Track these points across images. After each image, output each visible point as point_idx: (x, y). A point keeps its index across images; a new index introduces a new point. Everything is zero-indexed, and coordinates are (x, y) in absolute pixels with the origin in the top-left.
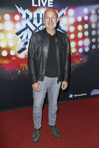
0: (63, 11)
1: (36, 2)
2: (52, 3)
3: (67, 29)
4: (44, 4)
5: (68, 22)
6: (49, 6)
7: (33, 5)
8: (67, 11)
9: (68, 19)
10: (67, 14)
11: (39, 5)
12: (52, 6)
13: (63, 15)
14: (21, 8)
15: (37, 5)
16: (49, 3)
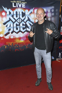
0: (32, 10)
1: (15, 5)
2: (25, 5)
3: (34, 21)
4: (20, 6)
5: (35, 16)
6: (23, 7)
7: (13, 6)
8: (34, 10)
10: (34, 12)
11: (17, 7)
12: (25, 7)
13: (31, 12)
14: (6, 8)
15: (15, 7)
16: (23, 5)
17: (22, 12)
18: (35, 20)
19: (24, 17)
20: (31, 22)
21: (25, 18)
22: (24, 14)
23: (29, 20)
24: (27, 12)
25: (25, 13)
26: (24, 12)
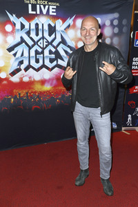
0: (70, 21)
1: (34, 8)
2: (54, 10)
3: (74, 44)
4: (45, 12)
5: (76, 35)
6: (51, 13)
7: (30, 12)
8: (74, 21)
9: (76, 32)
10: (74, 26)
11: (38, 12)
12: (55, 14)
13: (69, 26)
14: (14, 15)
15: (34, 13)
16: (51, 10)
17: (49, 25)
18: (77, 42)
19: (53, 36)
20: (69, 46)
21: (55, 38)
22: (52, 30)
23: (63, 41)
24: (60, 25)
25: (55, 26)
26: (53, 25)
